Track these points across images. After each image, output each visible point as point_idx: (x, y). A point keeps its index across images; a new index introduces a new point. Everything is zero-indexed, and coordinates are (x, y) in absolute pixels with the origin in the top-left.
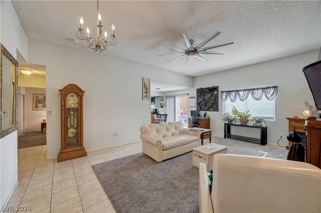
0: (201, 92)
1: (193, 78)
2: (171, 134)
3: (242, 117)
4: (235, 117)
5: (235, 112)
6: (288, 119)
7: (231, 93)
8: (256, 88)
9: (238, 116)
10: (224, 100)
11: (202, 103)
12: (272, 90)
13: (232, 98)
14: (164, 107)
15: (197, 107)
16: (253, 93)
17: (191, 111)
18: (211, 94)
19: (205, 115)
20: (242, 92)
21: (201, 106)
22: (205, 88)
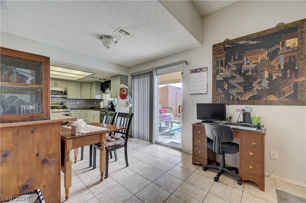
0: (229, 50)
11: (231, 81)
14: (128, 97)
15: (213, 94)
18: (272, 49)
19: (246, 116)
21: (228, 90)
22: (241, 39)
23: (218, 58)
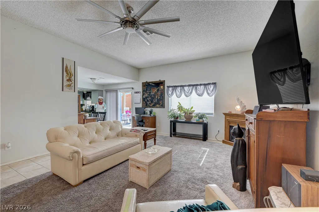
0: (147, 86)
1: (138, 70)
2: (103, 138)
3: (187, 113)
4: (180, 114)
5: (180, 108)
6: (224, 114)
7: (177, 88)
8: (199, 83)
9: (183, 113)
10: (170, 96)
11: (148, 99)
12: (212, 86)
13: (178, 93)
14: (104, 103)
15: (142, 103)
16: (196, 88)
17: (136, 108)
18: (158, 88)
19: (151, 112)
20: (187, 87)
21: (147, 102)
22: (150, 82)
23: (144, 88)
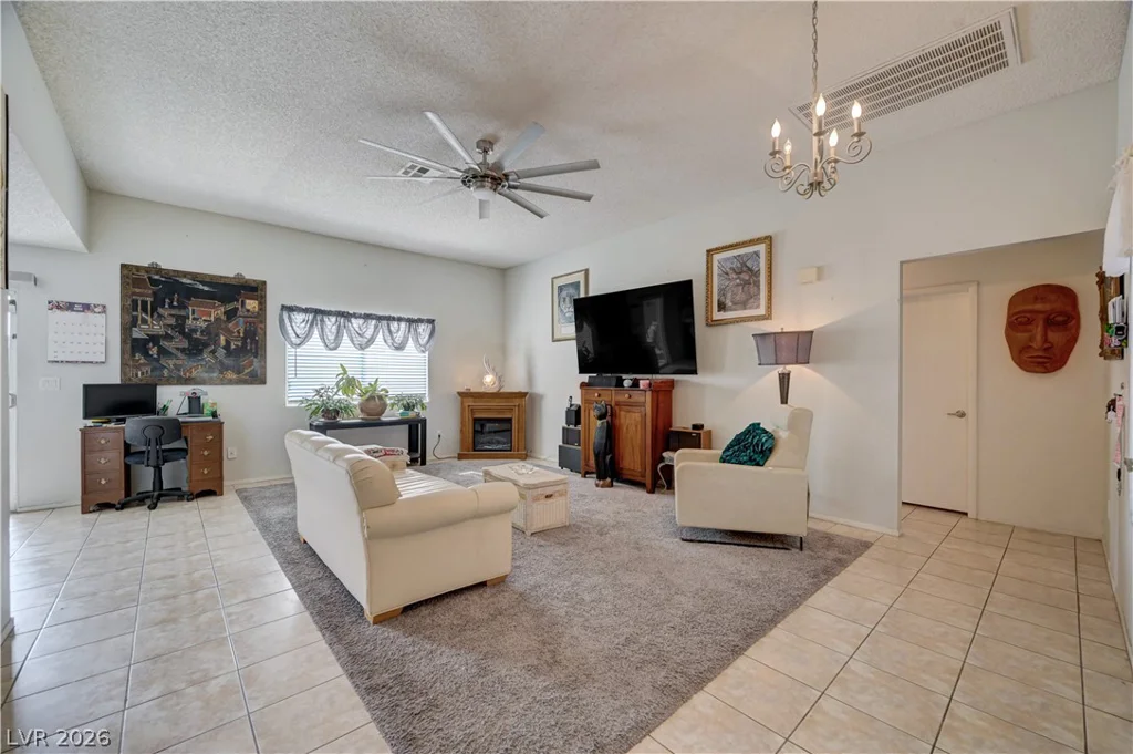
0: (160, 286)
4: (345, 401)
5: (349, 384)
6: (459, 394)
7: (323, 320)
11: (165, 344)
12: (428, 329)
13: (330, 336)
15: (124, 364)
18: (230, 307)
21: (158, 360)
22: (185, 274)
23: (133, 294)
